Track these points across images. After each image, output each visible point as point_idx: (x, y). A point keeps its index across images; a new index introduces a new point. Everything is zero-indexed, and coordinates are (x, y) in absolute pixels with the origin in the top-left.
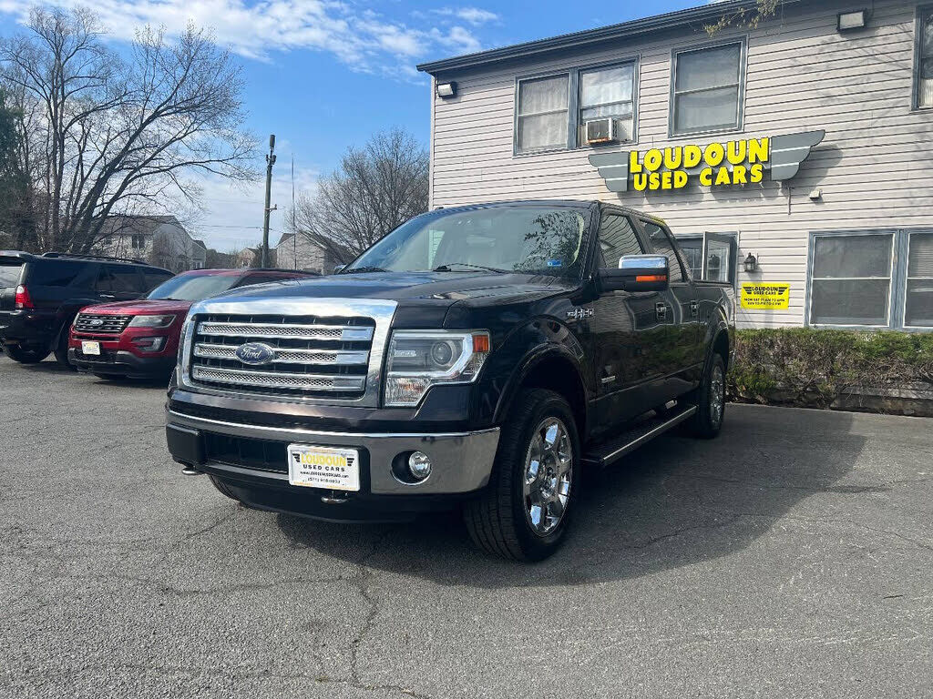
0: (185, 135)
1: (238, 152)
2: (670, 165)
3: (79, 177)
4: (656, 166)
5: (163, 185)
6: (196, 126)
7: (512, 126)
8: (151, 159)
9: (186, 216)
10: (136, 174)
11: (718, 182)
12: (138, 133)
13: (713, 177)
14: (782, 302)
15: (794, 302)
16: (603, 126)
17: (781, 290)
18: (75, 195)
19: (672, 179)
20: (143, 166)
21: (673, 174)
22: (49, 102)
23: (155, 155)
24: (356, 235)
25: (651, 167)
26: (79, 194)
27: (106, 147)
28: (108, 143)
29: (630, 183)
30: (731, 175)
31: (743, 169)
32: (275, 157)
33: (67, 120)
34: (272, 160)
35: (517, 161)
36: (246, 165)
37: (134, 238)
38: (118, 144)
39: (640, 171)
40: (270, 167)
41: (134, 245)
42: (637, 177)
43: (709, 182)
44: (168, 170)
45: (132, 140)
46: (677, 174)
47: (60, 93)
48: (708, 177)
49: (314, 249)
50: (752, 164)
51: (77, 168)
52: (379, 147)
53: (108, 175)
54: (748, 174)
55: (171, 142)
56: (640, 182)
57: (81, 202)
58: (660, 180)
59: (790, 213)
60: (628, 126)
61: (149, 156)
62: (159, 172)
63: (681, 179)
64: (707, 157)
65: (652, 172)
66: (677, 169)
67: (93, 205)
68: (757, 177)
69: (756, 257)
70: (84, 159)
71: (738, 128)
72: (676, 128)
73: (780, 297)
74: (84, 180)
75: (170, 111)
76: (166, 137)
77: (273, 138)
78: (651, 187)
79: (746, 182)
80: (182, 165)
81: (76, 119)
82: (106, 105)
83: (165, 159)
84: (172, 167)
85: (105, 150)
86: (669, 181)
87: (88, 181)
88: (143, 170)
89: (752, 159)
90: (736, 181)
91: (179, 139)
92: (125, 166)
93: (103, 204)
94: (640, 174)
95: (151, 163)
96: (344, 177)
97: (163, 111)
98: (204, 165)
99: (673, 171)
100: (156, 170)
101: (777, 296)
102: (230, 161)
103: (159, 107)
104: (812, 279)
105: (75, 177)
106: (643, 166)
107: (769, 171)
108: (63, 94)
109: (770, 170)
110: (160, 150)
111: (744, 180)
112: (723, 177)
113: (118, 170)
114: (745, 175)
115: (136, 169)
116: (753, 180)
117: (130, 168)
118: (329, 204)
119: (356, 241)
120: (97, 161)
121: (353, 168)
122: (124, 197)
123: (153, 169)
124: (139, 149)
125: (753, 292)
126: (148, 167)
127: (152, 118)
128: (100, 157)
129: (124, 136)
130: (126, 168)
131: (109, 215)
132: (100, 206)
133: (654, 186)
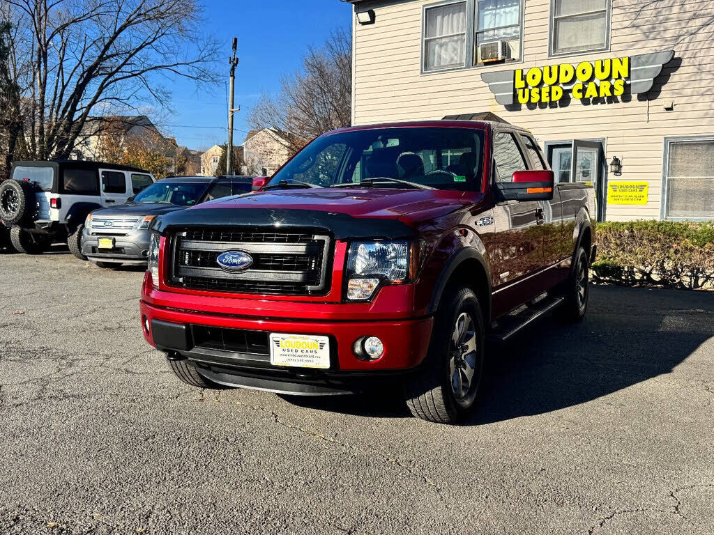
0: (154, 40)
1: (203, 55)
2: (548, 81)
3: (60, 84)
4: (536, 82)
5: (135, 89)
6: (163, 31)
7: (419, 48)
8: (124, 64)
9: (158, 119)
10: (110, 79)
11: (587, 96)
12: (112, 40)
13: (584, 91)
14: (641, 198)
15: (651, 198)
16: (494, 48)
17: (642, 187)
18: (57, 102)
19: (550, 93)
20: (117, 71)
21: (550, 88)
22: (33, 16)
23: (126, 61)
26: (61, 100)
27: (83, 55)
28: (84, 51)
29: (515, 96)
30: (598, 89)
31: (607, 84)
32: (237, 59)
34: (235, 63)
35: (423, 79)
36: (210, 66)
38: (94, 53)
39: (524, 86)
40: (233, 69)
42: (520, 92)
43: (580, 95)
44: (139, 74)
45: (107, 47)
46: (554, 89)
47: (42, 7)
48: (579, 91)
50: (616, 79)
51: (58, 74)
52: (337, 43)
53: (87, 81)
54: (612, 89)
55: (141, 47)
56: (524, 96)
57: (62, 108)
58: (540, 93)
59: (648, 121)
60: (514, 46)
61: (121, 62)
62: (130, 76)
63: (557, 93)
64: (579, 74)
65: (533, 87)
66: (554, 85)
67: (74, 110)
68: (619, 91)
69: (620, 159)
70: (64, 67)
71: (606, 48)
72: (555, 48)
73: (641, 194)
74: (64, 87)
75: (141, 18)
77: (235, 41)
78: (533, 101)
79: (610, 95)
80: (151, 69)
81: (58, 30)
82: (84, 16)
83: (137, 62)
84: (143, 71)
85: (82, 58)
86: (547, 94)
88: (117, 76)
89: (615, 75)
90: (602, 95)
91: (149, 43)
92: (100, 72)
93: (82, 108)
94: (524, 89)
95: (123, 68)
96: (308, 77)
97: (134, 19)
98: (173, 68)
99: (550, 86)
100: (128, 74)
101: (638, 193)
102: (195, 64)
103: (130, 16)
104: (667, 178)
105: (57, 84)
106: (526, 83)
108: (45, 7)
109: (630, 85)
110: (131, 55)
111: (609, 94)
112: (591, 92)
113: (94, 76)
114: (610, 89)
115: (111, 75)
116: (616, 93)
117: (105, 74)
118: (291, 101)
120: (76, 68)
121: (313, 66)
122: (100, 101)
123: (125, 74)
124: (113, 56)
125: (618, 190)
126: (121, 72)
127: (124, 27)
128: (79, 65)
129: (99, 44)
130: (102, 74)
131: (87, 119)
132: (79, 110)
133: (535, 99)
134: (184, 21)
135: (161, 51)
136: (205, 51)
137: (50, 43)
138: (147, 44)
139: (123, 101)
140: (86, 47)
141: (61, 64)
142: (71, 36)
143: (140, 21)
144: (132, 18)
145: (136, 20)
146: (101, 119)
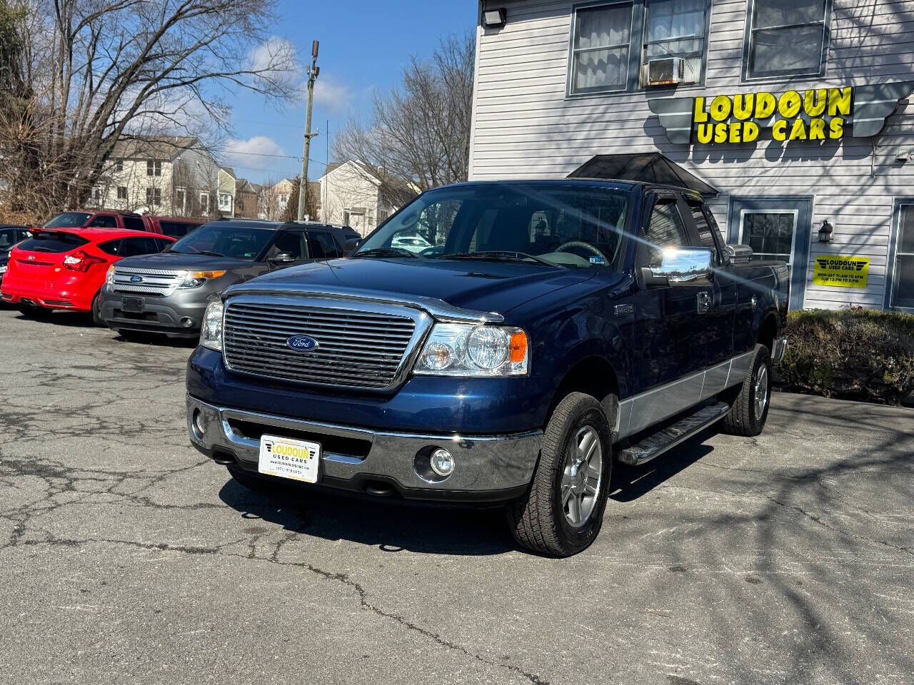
0: (212, 40)
1: (274, 62)
2: (739, 114)
3: (87, 90)
4: (723, 116)
5: (185, 100)
6: (224, 28)
7: (565, 62)
8: (172, 69)
9: (212, 141)
10: (153, 87)
11: (792, 138)
12: (158, 37)
13: (787, 130)
14: (859, 279)
15: (872, 279)
16: (667, 66)
17: (861, 264)
18: (82, 113)
20: (162, 76)
21: (742, 125)
23: (175, 64)
24: (416, 167)
25: (717, 116)
26: (87, 111)
27: (119, 54)
28: (121, 48)
29: (693, 134)
30: (808, 129)
31: (821, 123)
32: (318, 68)
33: (76, 21)
34: (314, 73)
35: (568, 104)
37: (150, 164)
38: (134, 53)
39: (706, 120)
40: (312, 81)
41: (150, 173)
42: (701, 128)
43: (783, 136)
44: (190, 82)
45: (150, 47)
46: (748, 126)
48: (782, 130)
49: (365, 184)
50: (833, 117)
51: (86, 77)
52: (449, 54)
55: (195, 48)
56: (705, 134)
57: (89, 121)
58: (728, 131)
59: (873, 176)
61: (169, 65)
62: (178, 85)
64: (782, 107)
65: (719, 122)
66: (747, 120)
67: (103, 125)
68: (837, 132)
69: (832, 225)
70: (93, 68)
71: (821, 73)
72: (751, 70)
73: (859, 273)
74: (92, 93)
75: (196, 11)
76: (189, 42)
77: (316, 45)
78: (717, 140)
79: (824, 137)
80: (207, 77)
81: (87, 20)
82: (123, 3)
83: (188, 67)
84: (196, 79)
85: (117, 58)
86: (738, 133)
87: (98, 95)
88: (161, 83)
89: (832, 111)
90: (812, 137)
91: (206, 44)
92: (140, 77)
93: (114, 123)
94: (706, 124)
95: (171, 74)
96: (406, 95)
97: (187, 11)
98: (234, 77)
99: (742, 122)
100: (176, 82)
101: (855, 273)
102: (264, 74)
103: (182, 7)
104: (896, 254)
105: (83, 90)
106: (709, 115)
107: (851, 125)
110: (182, 58)
111: (821, 136)
112: (798, 132)
113: (133, 82)
114: (824, 130)
115: (154, 81)
116: (833, 136)
117: (145, 80)
118: (385, 127)
119: (417, 175)
120: (109, 70)
121: (415, 83)
122: (139, 114)
123: (172, 82)
124: (157, 56)
125: (827, 266)
126: (167, 78)
127: (174, 19)
128: (112, 66)
129: (140, 40)
130: (142, 80)
131: (121, 137)
132: (111, 125)
133: (721, 138)
134: (252, 17)
135: (221, 55)
136: (276, 58)
137: (77, 35)
138: (202, 45)
139: (168, 116)
140: (124, 44)
141: (90, 63)
142: (104, 28)
143: (195, 15)
144: (184, 9)
145: (189, 13)
146: (138, 138)
